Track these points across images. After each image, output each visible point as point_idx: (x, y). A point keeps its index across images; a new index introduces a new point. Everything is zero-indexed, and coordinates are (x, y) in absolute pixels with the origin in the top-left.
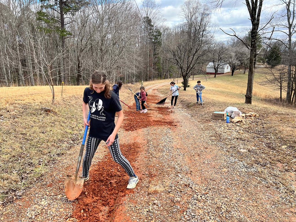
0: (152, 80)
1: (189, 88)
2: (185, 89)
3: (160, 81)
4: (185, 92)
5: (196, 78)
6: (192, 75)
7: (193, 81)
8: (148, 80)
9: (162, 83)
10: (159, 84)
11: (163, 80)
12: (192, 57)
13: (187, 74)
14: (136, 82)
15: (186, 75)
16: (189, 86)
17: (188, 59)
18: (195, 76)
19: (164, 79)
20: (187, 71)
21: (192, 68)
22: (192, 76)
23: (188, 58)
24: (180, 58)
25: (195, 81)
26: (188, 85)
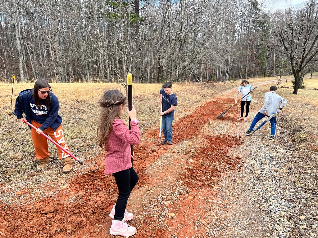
0: (251, 78)
1: (302, 90)
2: (295, 92)
3: (262, 79)
4: (294, 97)
5: (315, 75)
6: (309, 70)
7: (311, 80)
8: (246, 77)
9: (263, 81)
10: (260, 83)
11: (267, 78)
12: (312, 42)
13: (301, 68)
14: (229, 79)
15: (299, 71)
16: (303, 87)
17: (305, 46)
18: (314, 74)
19: (268, 76)
20: (301, 64)
21: (310, 59)
22: (309, 74)
23: (305, 43)
24: (291, 44)
25: (313, 80)
26: (303, 85)
